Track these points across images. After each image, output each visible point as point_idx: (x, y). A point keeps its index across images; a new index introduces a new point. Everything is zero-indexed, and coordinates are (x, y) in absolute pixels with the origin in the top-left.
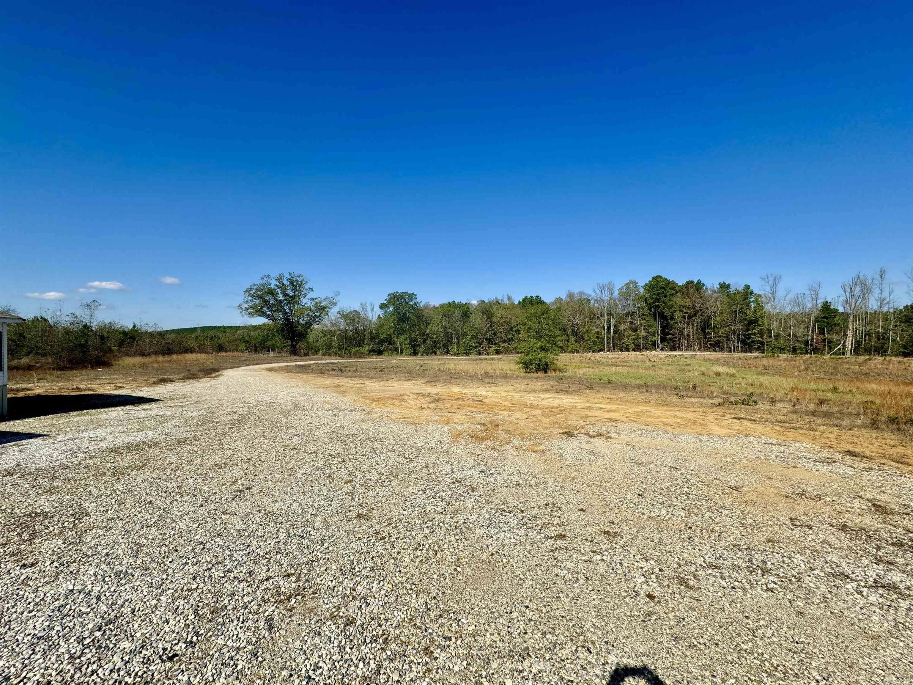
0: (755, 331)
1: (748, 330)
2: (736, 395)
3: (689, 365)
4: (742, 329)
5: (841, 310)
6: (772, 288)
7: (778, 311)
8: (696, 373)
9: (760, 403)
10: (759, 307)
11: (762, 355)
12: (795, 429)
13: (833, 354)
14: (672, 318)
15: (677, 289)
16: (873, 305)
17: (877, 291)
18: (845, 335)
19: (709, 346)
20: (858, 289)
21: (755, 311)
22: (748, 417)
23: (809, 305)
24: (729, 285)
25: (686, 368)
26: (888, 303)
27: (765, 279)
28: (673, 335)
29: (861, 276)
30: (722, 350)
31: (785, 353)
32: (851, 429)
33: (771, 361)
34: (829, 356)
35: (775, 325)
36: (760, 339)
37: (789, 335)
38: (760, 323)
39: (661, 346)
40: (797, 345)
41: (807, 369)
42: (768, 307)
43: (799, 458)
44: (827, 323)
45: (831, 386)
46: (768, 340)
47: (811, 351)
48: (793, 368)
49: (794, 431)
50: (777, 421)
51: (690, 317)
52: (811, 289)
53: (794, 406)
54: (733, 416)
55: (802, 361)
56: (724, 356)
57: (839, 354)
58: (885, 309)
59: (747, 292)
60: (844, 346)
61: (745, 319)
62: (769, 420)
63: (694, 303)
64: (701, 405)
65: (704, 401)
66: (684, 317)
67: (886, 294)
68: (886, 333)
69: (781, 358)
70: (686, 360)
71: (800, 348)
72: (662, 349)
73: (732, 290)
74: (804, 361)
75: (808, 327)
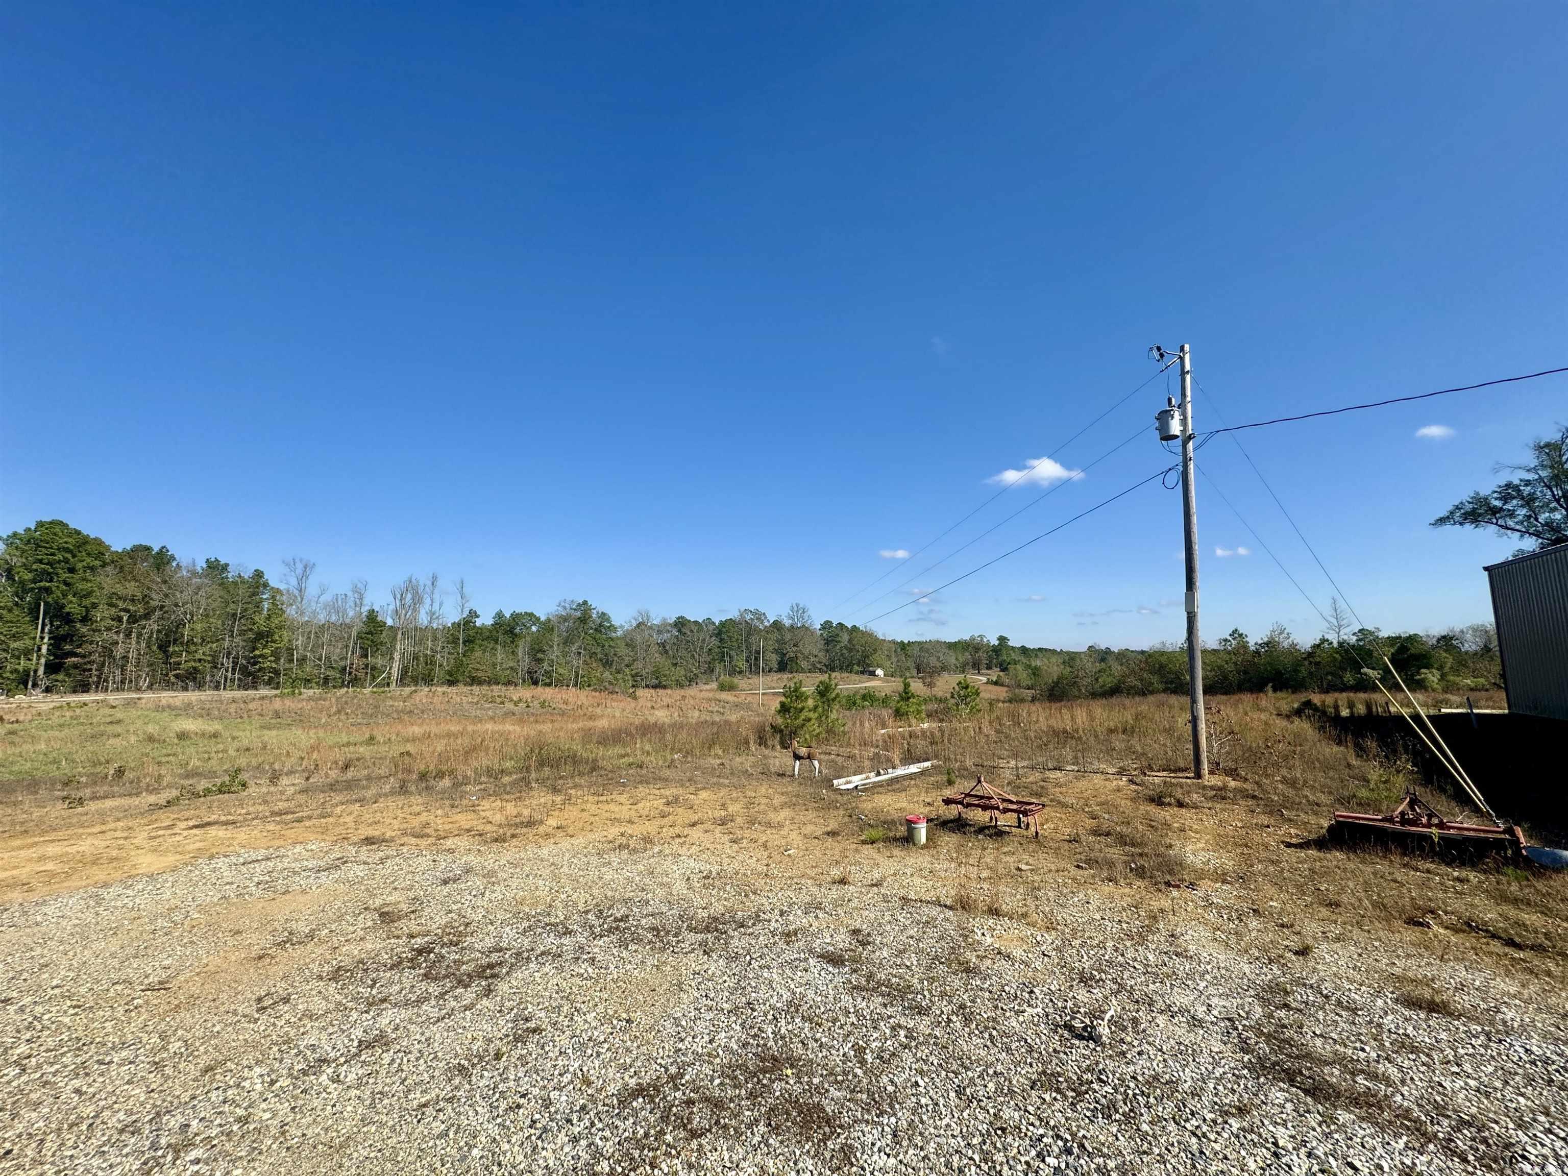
0: (267, 651)
1: (254, 649)
2: (213, 774)
3: (119, 722)
4: (243, 647)
5: (389, 622)
6: (300, 581)
7: (307, 619)
8: (133, 739)
9: (251, 783)
10: (277, 610)
11: (275, 692)
12: (299, 821)
13: (375, 686)
14: (85, 620)
15: (107, 556)
16: (423, 619)
17: (428, 601)
18: (392, 658)
19: (173, 679)
20: (409, 596)
21: (269, 618)
22: (223, 818)
23: (351, 613)
24: (227, 565)
25: (110, 729)
26: (437, 618)
27: (290, 565)
28: (84, 656)
29: (413, 580)
30: (200, 686)
31: (311, 688)
32: (375, 802)
33: (288, 702)
34: (370, 689)
35: (299, 642)
36: (274, 665)
37: (320, 659)
38: (276, 637)
39: (43, 683)
40: (331, 673)
41: (339, 712)
42: (291, 612)
43: (295, 873)
44: (372, 641)
45: (367, 736)
46: (287, 666)
47: (349, 683)
48: (321, 711)
49: (297, 825)
50: (273, 813)
51: (133, 619)
52: (356, 590)
53: (308, 779)
54: (191, 823)
55: (333, 700)
56: (203, 698)
57: (383, 686)
58: (435, 626)
59: (258, 581)
60: (389, 673)
61: (251, 630)
62: (261, 815)
63: (146, 592)
64: (127, 813)
65: (136, 801)
66: (120, 619)
67: (436, 607)
68: (433, 656)
69: (304, 696)
70: (112, 711)
71: (334, 679)
72: (48, 690)
73: (231, 575)
74: (337, 698)
75: (347, 646)
